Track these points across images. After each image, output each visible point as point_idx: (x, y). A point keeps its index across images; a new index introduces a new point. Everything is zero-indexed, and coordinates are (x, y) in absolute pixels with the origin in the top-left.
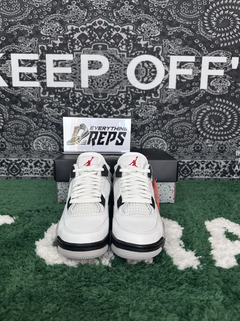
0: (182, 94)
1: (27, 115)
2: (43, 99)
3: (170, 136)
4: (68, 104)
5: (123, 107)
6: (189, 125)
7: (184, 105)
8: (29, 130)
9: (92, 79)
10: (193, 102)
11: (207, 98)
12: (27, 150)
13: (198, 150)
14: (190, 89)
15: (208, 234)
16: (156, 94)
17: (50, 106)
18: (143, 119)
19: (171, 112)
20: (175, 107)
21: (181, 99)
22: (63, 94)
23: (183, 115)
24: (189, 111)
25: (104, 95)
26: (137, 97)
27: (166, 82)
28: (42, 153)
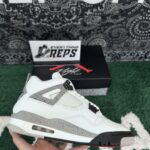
0: (122, 7)
2: (8, 13)
3: (109, 37)
4: (30, 16)
6: (124, 30)
7: (123, 16)
10: (129, 13)
11: (141, 10)
14: (129, 3)
16: (101, 7)
18: (89, 26)
19: (112, 21)
21: (121, 11)
25: (59, 9)
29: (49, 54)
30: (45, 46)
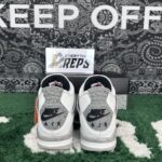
2: (31, 36)
3: (122, 63)
5: (88, 42)
6: (136, 55)
8: (21, 58)
9: (66, 22)
10: (138, 39)
11: (148, 36)
12: (20, 72)
13: (142, 73)
14: (136, 29)
15: (155, 132)
17: (37, 41)
18: (102, 50)
19: (122, 46)
20: (126, 42)
22: (46, 33)
24: (136, 45)
25: (75, 33)
26: (99, 35)
27: (119, 24)
28: (31, 75)
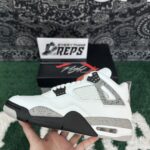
0: (132, 6)
1: (7, 22)
2: (17, 10)
3: (117, 36)
5: (82, 15)
6: (132, 29)
7: (131, 14)
8: (11, 32)
10: (138, 12)
16: (110, 6)
18: (97, 24)
19: (120, 20)
20: (124, 16)
23: (129, 22)
24: (134, 19)
25: (67, 6)
29: (56, 51)
30: (52, 44)
